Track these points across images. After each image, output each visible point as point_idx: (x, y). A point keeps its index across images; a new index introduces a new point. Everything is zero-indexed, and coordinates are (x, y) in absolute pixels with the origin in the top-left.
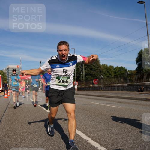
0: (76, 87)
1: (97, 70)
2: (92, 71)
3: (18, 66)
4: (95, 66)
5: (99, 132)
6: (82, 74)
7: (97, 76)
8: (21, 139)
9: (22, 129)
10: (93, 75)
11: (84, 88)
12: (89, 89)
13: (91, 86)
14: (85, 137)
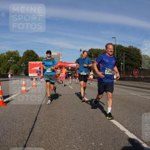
0: (115, 77)
1: (137, 60)
2: (132, 62)
3: (59, 54)
4: (135, 57)
5: (136, 124)
6: (122, 64)
7: (137, 66)
8: (59, 124)
9: (61, 115)
10: (133, 65)
11: (123, 78)
12: (129, 79)
13: (131, 76)
14: (122, 128)
